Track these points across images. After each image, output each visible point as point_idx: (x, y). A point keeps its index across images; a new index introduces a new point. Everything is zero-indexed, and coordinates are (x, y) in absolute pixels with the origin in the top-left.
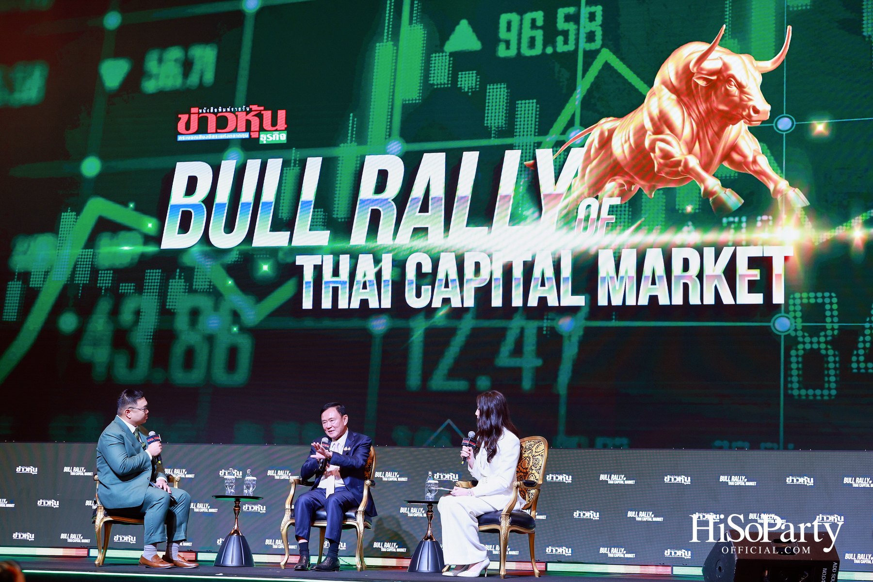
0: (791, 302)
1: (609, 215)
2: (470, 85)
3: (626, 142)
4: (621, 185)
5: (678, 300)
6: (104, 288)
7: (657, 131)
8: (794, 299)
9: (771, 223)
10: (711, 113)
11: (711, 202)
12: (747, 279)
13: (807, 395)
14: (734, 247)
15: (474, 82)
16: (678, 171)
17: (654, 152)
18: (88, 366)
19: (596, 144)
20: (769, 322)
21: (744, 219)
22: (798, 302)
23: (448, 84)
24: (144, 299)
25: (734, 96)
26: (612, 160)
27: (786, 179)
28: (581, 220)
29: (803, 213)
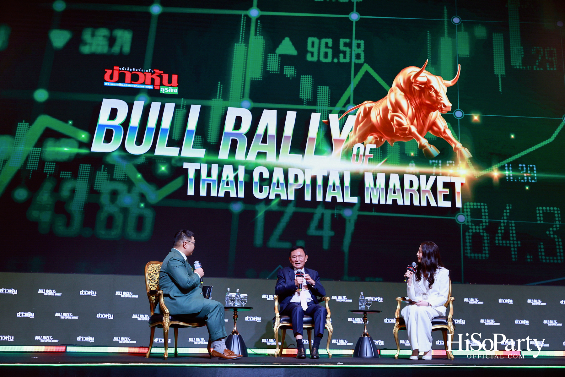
0: (465, 207)
1: (370, 153)
2: (291, 74)
3: (378, 115)
4: (376, 138)
5: (408, 203)
6: (48, 174)
7: (395, 111)
8: (466, 205)
9: (454, 165)
10: (422, 104)
11: (423, 151)
12: (443, 193)
13: (475, 257)
14: (436, 176)
15: (293, 72)
16: (406, 133)
17: (393, 122)
18: (36, 224)
19: (362, 114)
20: (455, 217)
21: (440, 162)
22: (468, 207)
23: (278, 72)
24: (78, 182)
25: (433, 97)
26: (371, 124)
27: (461, 142)
28: (354, 155)
29: (469, 161)
